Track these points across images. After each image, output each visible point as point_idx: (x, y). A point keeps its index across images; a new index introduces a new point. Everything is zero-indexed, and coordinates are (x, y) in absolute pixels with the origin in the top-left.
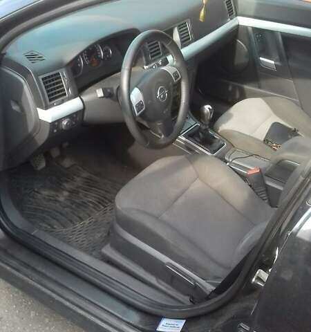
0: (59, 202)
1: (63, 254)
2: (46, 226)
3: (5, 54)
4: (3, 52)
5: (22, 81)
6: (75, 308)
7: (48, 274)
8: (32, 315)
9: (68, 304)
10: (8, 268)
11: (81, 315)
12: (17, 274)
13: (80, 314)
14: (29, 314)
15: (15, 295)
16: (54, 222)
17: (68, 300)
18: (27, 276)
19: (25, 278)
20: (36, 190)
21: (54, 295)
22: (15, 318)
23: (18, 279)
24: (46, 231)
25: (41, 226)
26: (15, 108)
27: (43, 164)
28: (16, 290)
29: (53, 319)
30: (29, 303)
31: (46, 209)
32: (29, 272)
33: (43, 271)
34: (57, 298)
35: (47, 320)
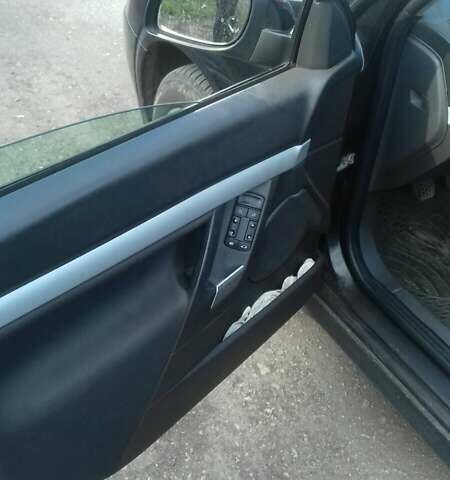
0: (441, 255)
1: (433, 336)
2: (414, 285)
3: (420, 17)
4: (419, 14)
5: (437, 62)
6: (431, 419)
7: (403, 356)
8: (364, 404)
9: (422, 409)
10: (348, 330)
11: (437, 432)
12: (359, 342)
13: (437, 430)
14: (360, 401)
15: (348, 369)
16: (426, 282)
17: (425, 405)
18: (371, 349)
19: (369, 351)
20: (410, 228)
21: (405, 390)
22: (341, 400)
23: (359, 349)
24: (412, 293)
25: (406, 283)
26: (415, 101)
27: (431, 194)
28: (351, 362)
29: (392, 421)
30: (365, 387)
31: (420, 261)
32: (376, 344)
33: (398, 350)
34: (409, 395)
35: (384, 420)
